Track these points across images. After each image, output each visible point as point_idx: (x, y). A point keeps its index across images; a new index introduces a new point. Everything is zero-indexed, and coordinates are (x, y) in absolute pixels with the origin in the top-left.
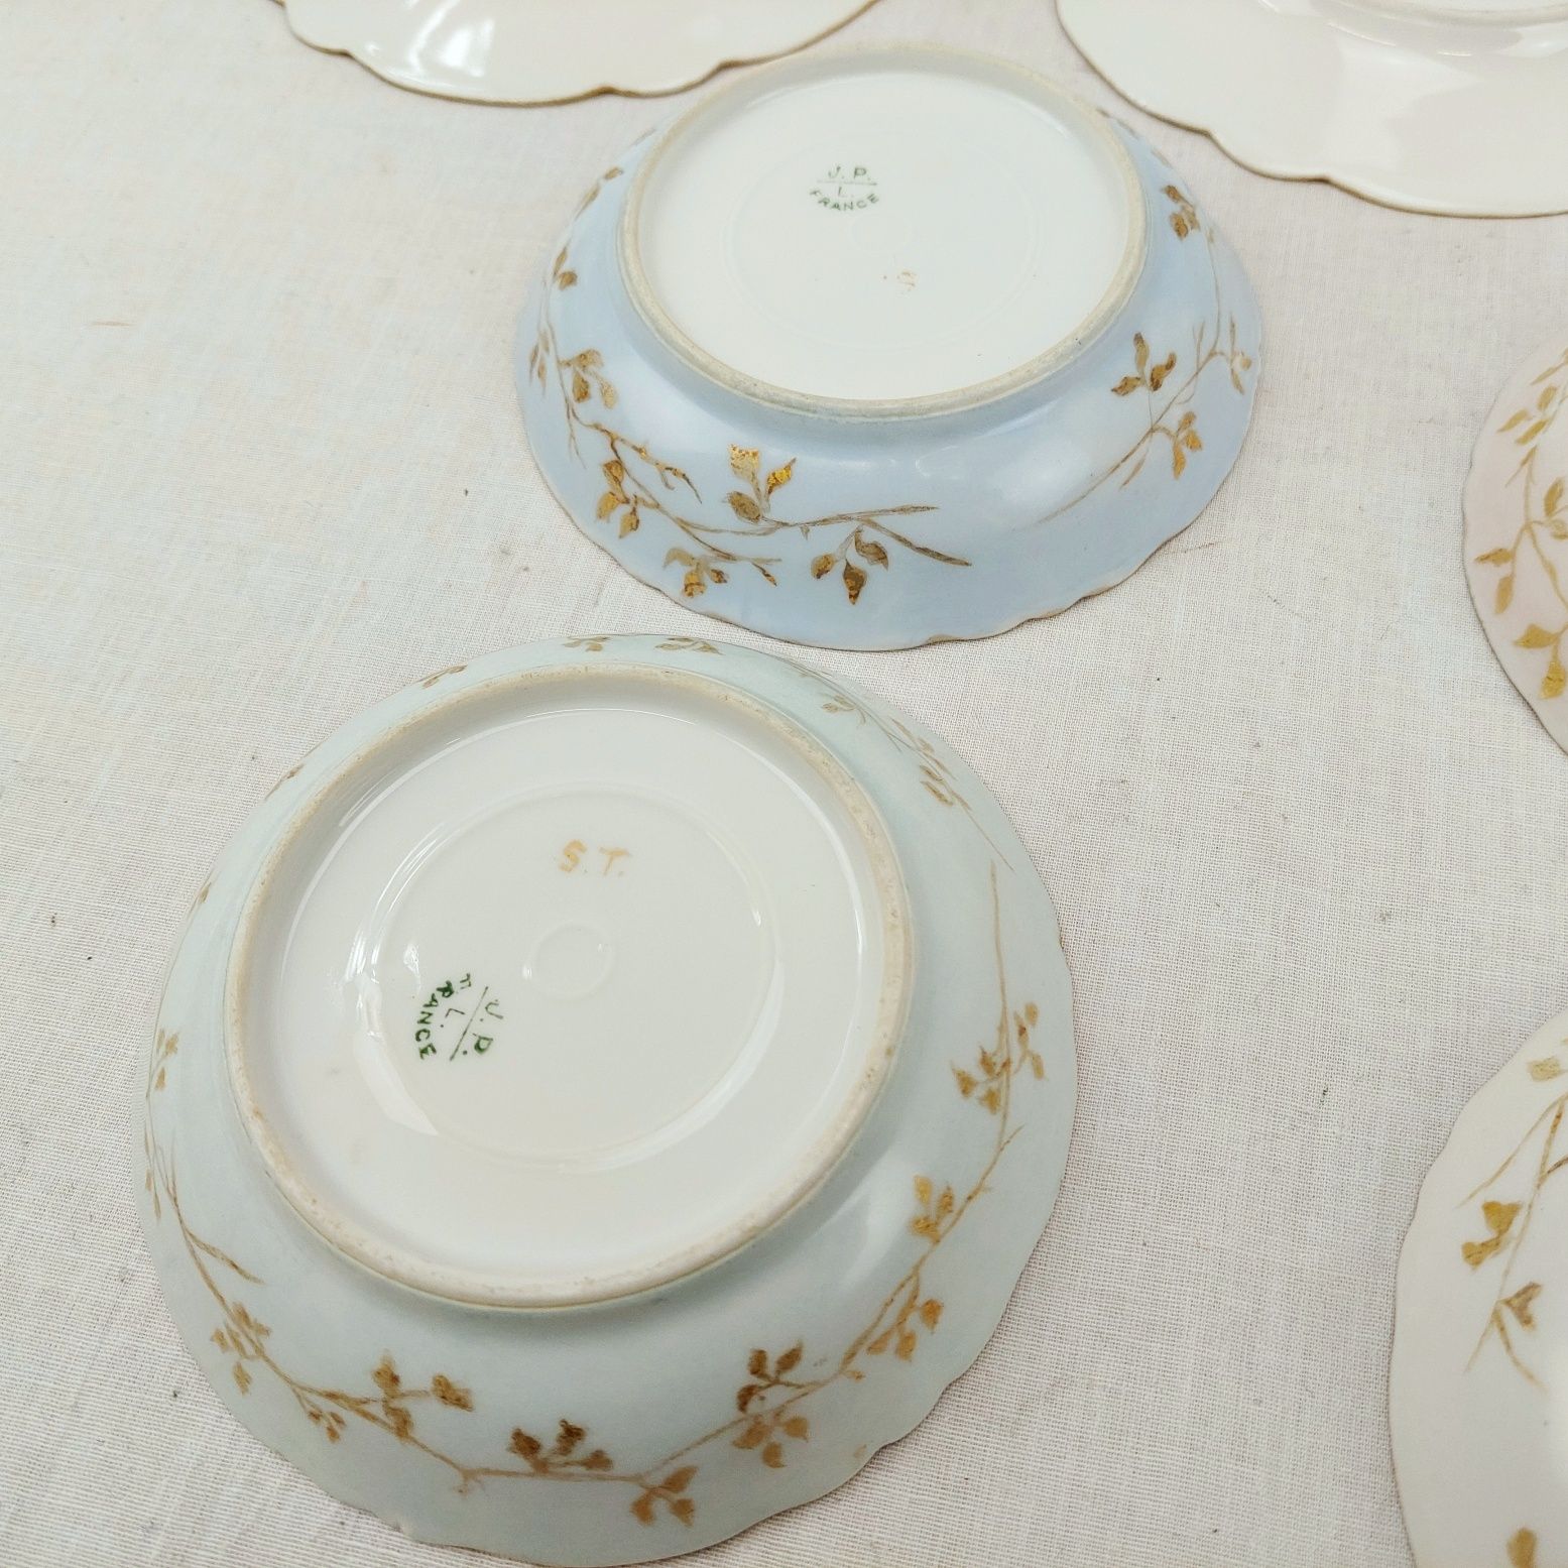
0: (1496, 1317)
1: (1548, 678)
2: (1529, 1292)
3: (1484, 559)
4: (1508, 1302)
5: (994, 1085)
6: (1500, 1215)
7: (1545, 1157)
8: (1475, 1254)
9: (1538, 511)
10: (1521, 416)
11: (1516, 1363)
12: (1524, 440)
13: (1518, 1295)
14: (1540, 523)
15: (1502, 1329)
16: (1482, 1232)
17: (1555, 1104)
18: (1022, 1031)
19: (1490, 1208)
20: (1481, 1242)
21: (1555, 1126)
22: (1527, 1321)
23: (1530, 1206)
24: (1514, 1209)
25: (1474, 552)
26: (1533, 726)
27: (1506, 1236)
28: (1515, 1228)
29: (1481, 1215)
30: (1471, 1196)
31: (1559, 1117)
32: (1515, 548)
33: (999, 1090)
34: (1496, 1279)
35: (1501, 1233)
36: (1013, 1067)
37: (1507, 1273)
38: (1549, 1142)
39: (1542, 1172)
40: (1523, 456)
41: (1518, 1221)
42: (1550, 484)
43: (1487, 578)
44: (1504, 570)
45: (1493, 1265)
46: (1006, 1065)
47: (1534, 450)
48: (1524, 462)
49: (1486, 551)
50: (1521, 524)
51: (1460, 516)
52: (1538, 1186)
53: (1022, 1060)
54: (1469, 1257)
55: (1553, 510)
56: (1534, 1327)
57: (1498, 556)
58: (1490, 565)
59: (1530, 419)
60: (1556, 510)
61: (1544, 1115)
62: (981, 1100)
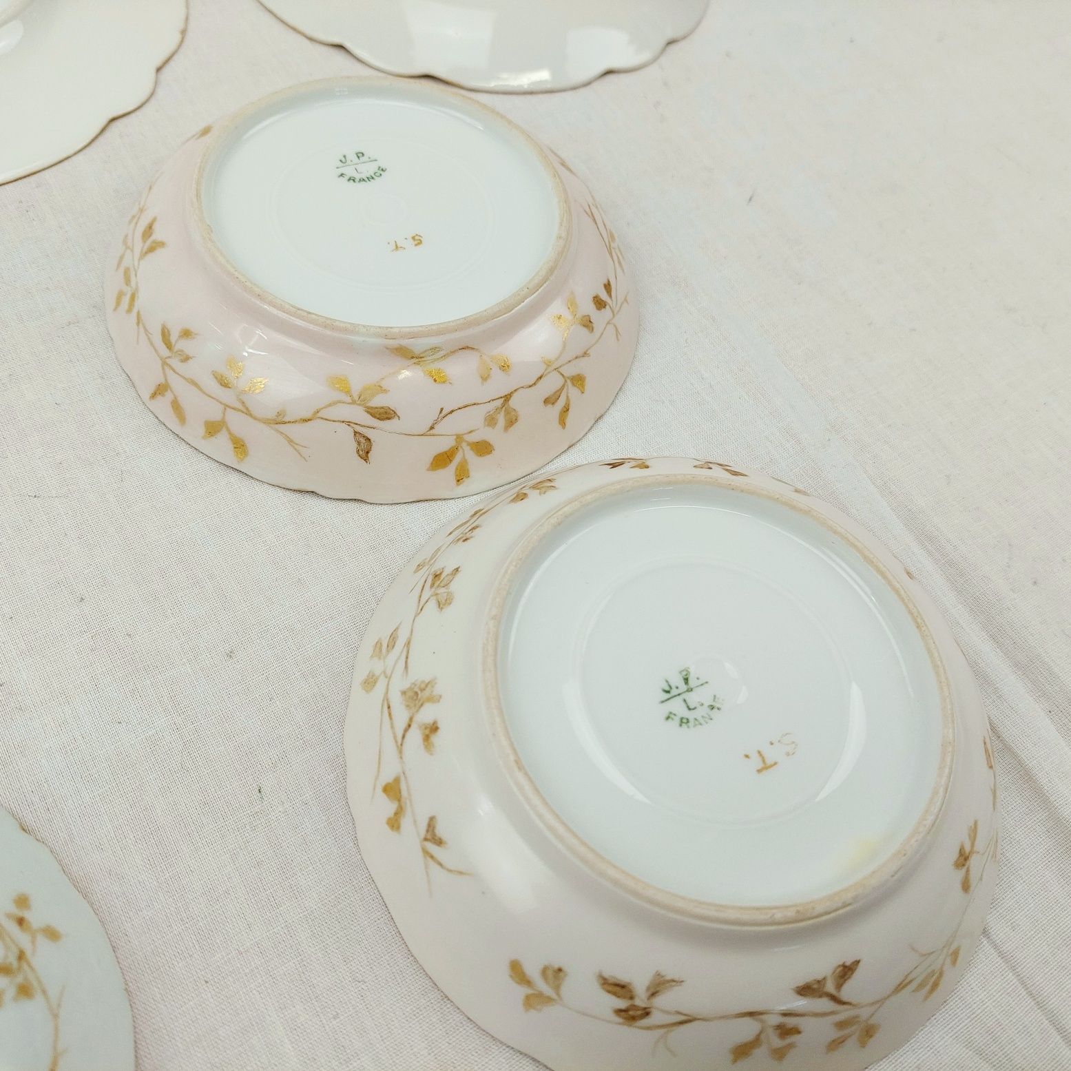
0: (426, 853)
1: (235, 448)
2: (431, 824)
3: (153, 396)
4: (426, 839)
5: (20, 979)
6: (392, 790)
7: (395, 737)
8: (394, 823)
9: (164, 352)
10: (120, 295)
11: (450, 871)
12: (129, 310)
13: (428, 831)
14: (169, 357)
15: (432, 857)
16: (390, 808)
17: (383, 700)
18: (21, 921)
19: (387, 789)
20: (393, 814)
21: (390, 714)
22: (439, 842)
23: (404, 773)
24: (397, 780)
25: (146, 395)
26: (247, 481)
27: (403, 800)
28: (404, 793)
29: (384, 796)
30: (374, 789)
31: (389, 707)
32: (166, 380)
33: (26, 979)
34: (412, 830)
35: (399, 801)
36: (28, 953)
37: (415, 822)
38: (392, 727)
39: (398, 747)
40: (135, 320)
41: (403, 786)
42: (160, 331)
43: (162, 406)
44: (169, 396)
45: (406, 822)
46: (21, 956)
47: (138, 313)
48: (138, 324)
49: (152, 390)
50: (160, 362)
51: (124, 376)
52: (401, 758)
53: (33, 942)
54: (393, 826)
55: (171, 345)
56: (445, 843)
57: (160, 390)
58: (159, 397)
59: (125, 295)
60: (173, 344)
61: (382, 712)
62: (15, 999)
